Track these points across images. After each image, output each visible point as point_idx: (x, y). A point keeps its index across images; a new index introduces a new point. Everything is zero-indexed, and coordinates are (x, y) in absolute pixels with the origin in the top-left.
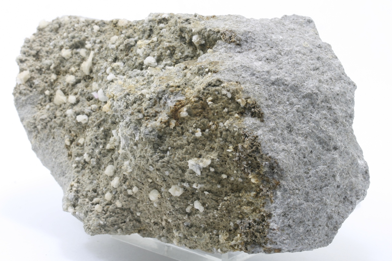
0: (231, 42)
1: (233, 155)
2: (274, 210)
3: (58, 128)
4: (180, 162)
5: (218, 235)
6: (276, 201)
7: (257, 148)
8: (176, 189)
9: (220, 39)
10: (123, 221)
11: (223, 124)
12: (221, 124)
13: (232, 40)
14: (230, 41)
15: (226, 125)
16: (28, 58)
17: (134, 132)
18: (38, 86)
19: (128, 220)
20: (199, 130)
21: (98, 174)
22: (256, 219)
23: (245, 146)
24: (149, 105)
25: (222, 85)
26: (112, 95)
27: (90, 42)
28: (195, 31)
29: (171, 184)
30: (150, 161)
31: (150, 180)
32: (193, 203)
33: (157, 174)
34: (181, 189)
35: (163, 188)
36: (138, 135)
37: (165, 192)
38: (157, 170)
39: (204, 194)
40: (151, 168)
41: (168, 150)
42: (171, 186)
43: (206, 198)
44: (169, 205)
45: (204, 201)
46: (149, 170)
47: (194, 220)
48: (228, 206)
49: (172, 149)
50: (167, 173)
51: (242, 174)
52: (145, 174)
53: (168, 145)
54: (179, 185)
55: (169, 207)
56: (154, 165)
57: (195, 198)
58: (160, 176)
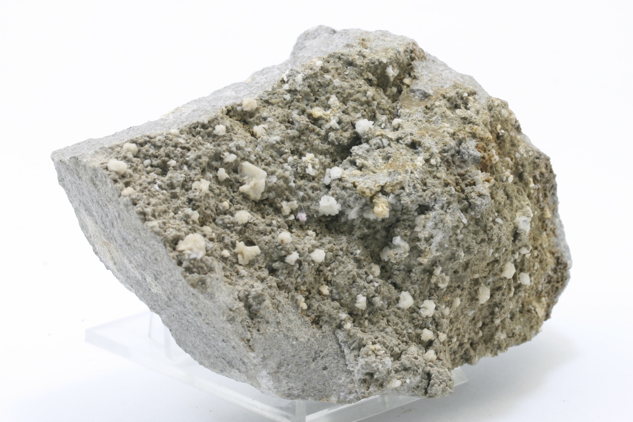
1: (533, 189)
3: (278, 292)
4: (510, 227)
9: (412, 59)
11: (519, 153)
13: (421, 55)
17: (458, 214)
20: (508, 173)
23: (542, 170)
26: (379, 189)
27: (231, 152)
28: (389, 61)
29: (504, 263)
30: (492, 242)
31: (477, 276)
32: (519, 278)
33: (495, 258)
34: (513, 265)
35: (489, 278)
36: (463, 216)
37: (494, 282)
38: (496, 251)
39: (526, 259)
40: (492, 252)
41: (496, 217)
42: (501, 268)
43: (528, 263)
44: (500, 298)
45: (527, 269)
46: (489, 256)
47: (516, 305)
48: (539, 263)
49: (498, 214)
50: (504, 250)
51: (539, 212)
52: (471, 270)
53: (494, 210)
54: (513, 260)
55: (500, 300)
56: (495, 246)
57: (519, 270)
58: (498, 259)
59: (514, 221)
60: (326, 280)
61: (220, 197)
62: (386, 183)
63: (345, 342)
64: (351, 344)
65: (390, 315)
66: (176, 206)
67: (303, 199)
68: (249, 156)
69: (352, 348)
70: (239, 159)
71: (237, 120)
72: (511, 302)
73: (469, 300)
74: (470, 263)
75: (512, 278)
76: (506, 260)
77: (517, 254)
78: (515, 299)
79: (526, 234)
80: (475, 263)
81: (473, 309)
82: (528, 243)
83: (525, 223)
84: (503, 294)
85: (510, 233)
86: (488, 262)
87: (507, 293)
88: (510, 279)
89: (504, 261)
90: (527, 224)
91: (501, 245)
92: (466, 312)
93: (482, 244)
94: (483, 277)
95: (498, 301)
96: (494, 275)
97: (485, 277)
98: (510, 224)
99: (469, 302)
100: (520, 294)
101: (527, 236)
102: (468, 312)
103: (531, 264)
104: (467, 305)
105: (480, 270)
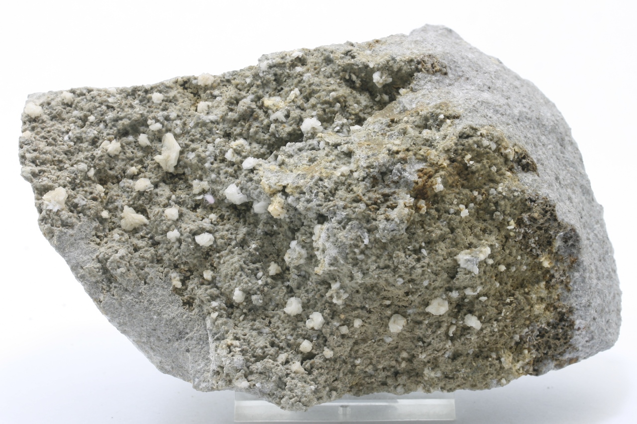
0: (436, 71)
1: (515, 232)
2: (576, 301)
3: (150, 265)
4: (445, 262)
5: (499, 359)
6: (575, 287)
7: (552, 215)
8: (439, 304)
9: (418, 70)
10: (335, 378)
11: (496, 189)
12: (492, 191)
13: (436, 69)
14: (434, 70)
15: (501, 191)
16: (44, 168)
17: (359, 233)
18: (88, 206)
19: (341, 375)
20: (462, 207)
21: (264, 317)
22: (551, 320)
23: (536, 215)
24: (366, 187)
25: (479, 133)
26: (280, 188)
27: (157, 121)
28: (376, 66)
29: (429, 298)
30: (399, 271)
31: (388, 302)
32: (463, 319)
33: (409, 288)
34: (446, 303)
35: (410, 309)
36: (367, 237)
37: (415, 314)
38: (409, 281)
39: (480, 301)
40: (401, 281)
41: (421, 247)
42: (428, 302)
43: (482, 306)
44: (424, 333)
45: (480, 312)
46: (396, 285)
47: (461, 346)
48: (512, 311)
49: (427, 244)
50: (426, 283)
51: (527, 258)
52: (378, 294)
53: (421, 240)
54: (444, 297)
55: (423, 335)
56: (405, 276)
57: (465, 310)
58: (414, 290)
59: (455, 257)
60: (212, 265)
61: (132, 162)
62: (288, 184)
63: (211, 330)
64: (216, 334)
65: (273, 317)
66: (77, 159)
67: (213, 182)
68: (175, 129)
69: (216, 337)
70: (164, 129)
71: (192, 93)
72: (450, 341)
73: (384, 325)
74: (376, 286)
75: (443, 315)
76: (431, 295)
77: (454, 292)
78: (460, 339)
79: (473, 275)
80: (386, 289)
81: (390, 337)
82: (475, 285)
83: (469, 263)
84: (427, 330)
85: (440, 269)
86: (401, 291)
87: (434, 330)
88: (440, 316)
89: (429, 295)
90: (473, 264)
91: (414, 277)
92: (381, 338)
93: (385, 270)
94: (403, 306)
95: (421, 335)
96: (416, 307)
97: (406, 307)
98: (444, 259)
99: (383, 328)
100: (468, 336)
101: (473, 277)
102: (384, 338)
103: (490, 308)
104: (381, 330)
105: (395, 298)
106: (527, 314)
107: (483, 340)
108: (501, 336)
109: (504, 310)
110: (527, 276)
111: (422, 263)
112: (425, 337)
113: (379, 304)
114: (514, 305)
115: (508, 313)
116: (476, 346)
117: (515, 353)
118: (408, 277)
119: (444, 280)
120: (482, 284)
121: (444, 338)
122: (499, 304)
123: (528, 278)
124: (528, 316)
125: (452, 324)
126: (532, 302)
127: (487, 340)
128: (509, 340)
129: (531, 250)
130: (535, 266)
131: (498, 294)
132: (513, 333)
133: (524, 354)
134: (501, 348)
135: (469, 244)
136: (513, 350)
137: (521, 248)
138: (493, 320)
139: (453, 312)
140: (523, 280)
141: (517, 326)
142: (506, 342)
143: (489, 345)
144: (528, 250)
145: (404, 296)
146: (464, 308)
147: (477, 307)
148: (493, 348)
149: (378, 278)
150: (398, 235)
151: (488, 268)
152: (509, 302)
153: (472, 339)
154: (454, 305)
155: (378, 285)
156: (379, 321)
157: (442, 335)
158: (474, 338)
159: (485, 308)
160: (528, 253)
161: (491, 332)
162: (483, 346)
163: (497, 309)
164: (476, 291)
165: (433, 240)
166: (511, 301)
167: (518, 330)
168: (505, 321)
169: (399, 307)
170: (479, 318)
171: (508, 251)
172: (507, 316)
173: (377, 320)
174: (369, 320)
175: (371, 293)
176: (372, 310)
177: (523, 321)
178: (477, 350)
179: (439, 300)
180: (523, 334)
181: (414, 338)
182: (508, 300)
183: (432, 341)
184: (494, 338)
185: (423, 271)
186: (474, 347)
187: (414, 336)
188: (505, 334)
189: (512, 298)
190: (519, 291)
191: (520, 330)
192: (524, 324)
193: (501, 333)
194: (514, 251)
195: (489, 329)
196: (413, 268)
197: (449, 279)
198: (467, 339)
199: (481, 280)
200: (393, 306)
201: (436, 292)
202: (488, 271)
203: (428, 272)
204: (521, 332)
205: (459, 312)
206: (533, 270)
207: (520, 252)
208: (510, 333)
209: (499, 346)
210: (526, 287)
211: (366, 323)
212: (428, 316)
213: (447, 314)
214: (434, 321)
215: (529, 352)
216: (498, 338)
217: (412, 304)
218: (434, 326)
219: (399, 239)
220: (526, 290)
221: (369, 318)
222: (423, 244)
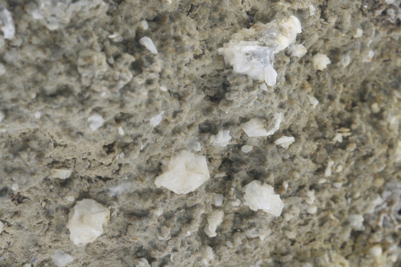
4: (197, 64)
8: (186, 167)
29: (163, 153)
30: (94, 97)
31: (64, 174)
32: (241, 195)
33: (118, 137)
34: (203, 161)
35: (117, 183)
36: (10, 19)
37: (129, 195)
38: (118, 120)
39: (279, 147)
40: (97, 120)
41: (139, 34)
42: (160, 164)
43: (284, 160)
44: (151, 238)
45: (278, 174)
46: (87, 132)
47: (235, 257)
48: (347, 162)
49: (154, 25)
50: (156, 121)
51: (377, 32)
52: (40, 156)
53: (139, 14)
54: (199, 147)
55: (151, 243)
56: (107, 108)
57: (243, 174)
58: (129, 140)
59: (220, 50)
72: (209, 250)
73: (53, 228)
74: (35, 138)
75: (196, 192)
76: (169, 147)
77: (221, 133)
78: (233, 242)
79: (264, 88)
80: (59, 141)
81: (69, 253)
82: (270, 111)
83: (254, 60)
84: (159, 229)
85: (188, 82)
86: (97, 145)
87: (177, 229)
88: (190, 194)
89: (163, 148)
90: (265, 62)
91: (130, 109)
92: (46, 257)
93: (62, 99)
94: (100, 178)
95: (145, 245)
96: (132, 178)
97: (106, 179)
98: (196, 57)
99: (50, 234)
100: (251, 233)
101: (264, 93)
102: (54, 257)
103: (300, 161)
104: (46, 240)
105: (79, 160)
106: (379, 165)
107: (284, 237)
108: (322, 222)
109: (331, 163)
110: (373, 73)
111: (147, 75)
112: (155, 247)
113: (41, 178)
114: (352, 148)
115: (340, 169)
116: (268, 251)
117: (353, 257)
118: (114, 111)
119: (197, 107)
120: (281, 106)
121: (196, 244)
122: (318, 150)
123: (374, 77)
124: (382, 169)
125: (214, 207)
126: (392, 135)
127: (292, 235)
128: (340, 228)
129: (384, 13)
130: (390, 48)
131: (314, 125)
132: (350, 212)
133: (374, 257)
134: (323, 250)
135: (248, 13)
136: (348, 249)
137: (361, 9)
138: (307, 188)
139: (216, 180)
140: (365, 83)
141: (357, 195)
142: (332, 235)
143: (297, 245)
144: (379, 12)
145: (102, 156)
146: (243, 167)
147: (272, 162)
148: (305, 252)
149: (42, 119)
150: (87, 10)
151: (294, 67)
152: (340, 140)
153: (262, 238)
154: (218, 162)
155: (38, 134)
156: (43, 218)
157: (192, 239)
158: (265, 236)
159: (289, 163)
160: (378, 20)
161: (301, 216)
162: (284, 249)
163: (314, 161)
164: (273, 125)
165: (167, 12)
166: (345, 139)
167: (360, 204)
168: (333, 187)
169: (89, 180)
170: (278, 187)
171: (333, 21)
172: (338, 175)
173: (37, 217)
174: (19, 220)
175: (24, 156)
176: (26, 195)
177: (369, 182)
178: (270, 261)
179: (186, 157)
180: (371, 211)
181: (126, 250)
182: (339, 138)
183: (172, 255)
184: (308, 228)
185: (150, 92)
186: (264, 255)
187: (127, 245)
188: (332, 216)
189: (346, 132)
190: (361, 112)
191: (364, 204)
192: (372, 189)
193: (323, 214)
194: (348, 19)
195: (297, 211)
196: (129, 87)
197: (208, 104)
198: (249, 239)
199: (281, 96)
200: (77, 182)
201: (181, 140)
202: (294, 74)
203: (162, 93)
204: (366, 207)
205: (229, 178)
206: (386, 58)
207: (362, 19)
208: (341, 212)
209: (318, 245)
210: (374, 100)
211: (9, 225)
212: (162, 197)
213: (203, 188)
214: (174, 208)
215: (384, 250)
216: (316, 228)
217: (122, 172)
218: (175, 219)
219: (88, 20)
220: (376, 107)
221: (16, 213)
222: (145, 26)
